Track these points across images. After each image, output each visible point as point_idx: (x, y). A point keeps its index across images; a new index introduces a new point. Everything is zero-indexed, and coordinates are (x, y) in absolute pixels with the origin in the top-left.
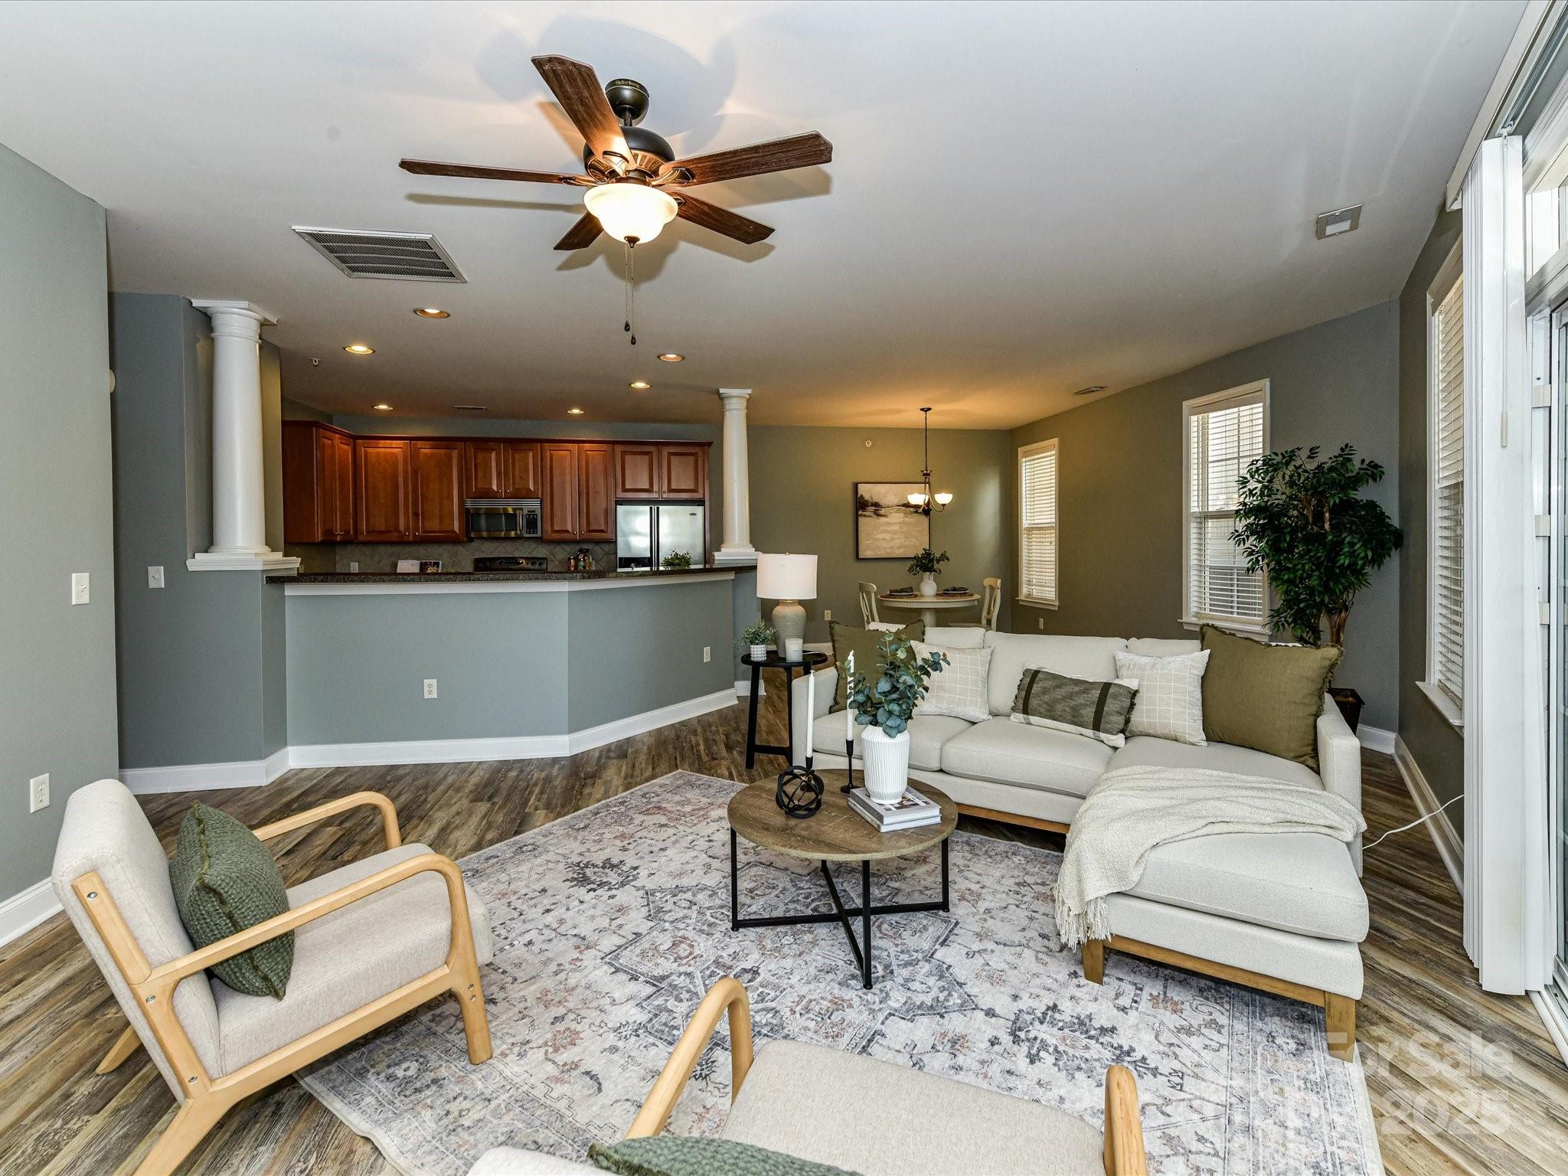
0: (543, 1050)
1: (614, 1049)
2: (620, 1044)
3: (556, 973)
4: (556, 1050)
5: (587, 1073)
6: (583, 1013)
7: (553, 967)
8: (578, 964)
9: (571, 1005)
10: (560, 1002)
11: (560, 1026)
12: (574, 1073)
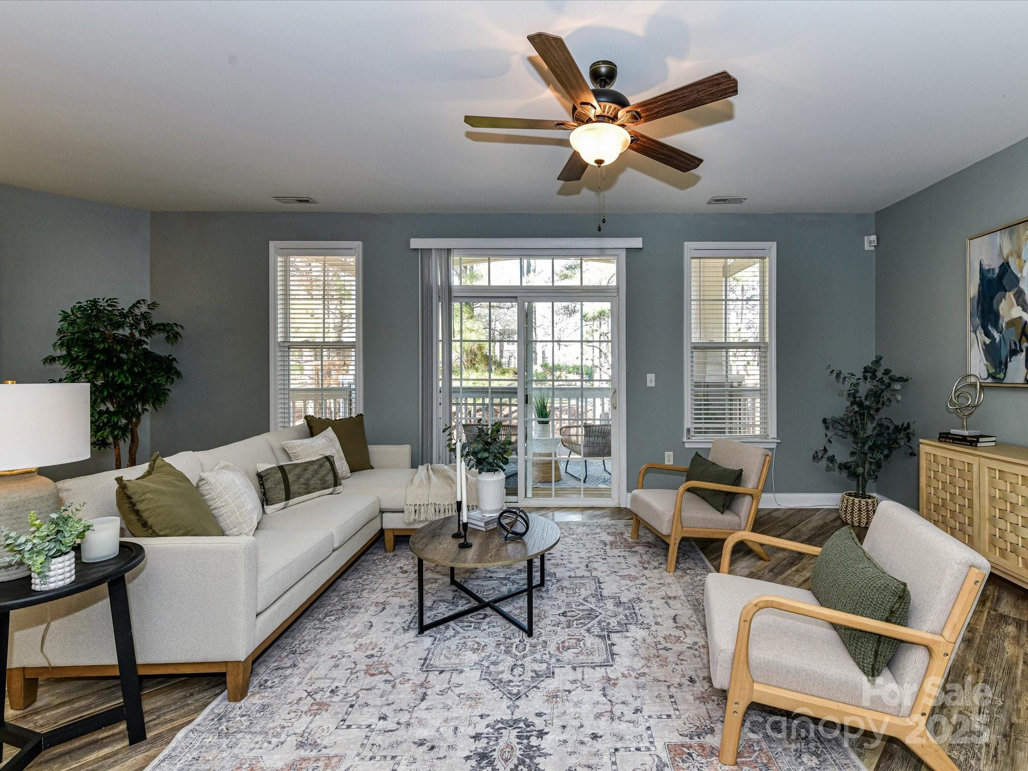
0: (685, 641)
1: (657, 623)
2: (653, 624)
3: (644, 674)
4: (679, 637)
5: (675, 622)
6: (654, 645)
7: (642, 680)
8: (626, 672)
9: (655, 651)
10: (658, 657)
11: (669, 645)
12: (680, 625)
